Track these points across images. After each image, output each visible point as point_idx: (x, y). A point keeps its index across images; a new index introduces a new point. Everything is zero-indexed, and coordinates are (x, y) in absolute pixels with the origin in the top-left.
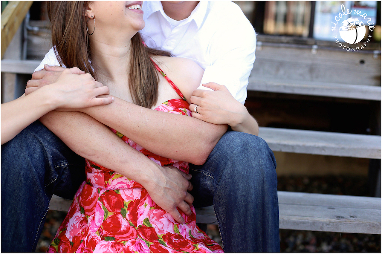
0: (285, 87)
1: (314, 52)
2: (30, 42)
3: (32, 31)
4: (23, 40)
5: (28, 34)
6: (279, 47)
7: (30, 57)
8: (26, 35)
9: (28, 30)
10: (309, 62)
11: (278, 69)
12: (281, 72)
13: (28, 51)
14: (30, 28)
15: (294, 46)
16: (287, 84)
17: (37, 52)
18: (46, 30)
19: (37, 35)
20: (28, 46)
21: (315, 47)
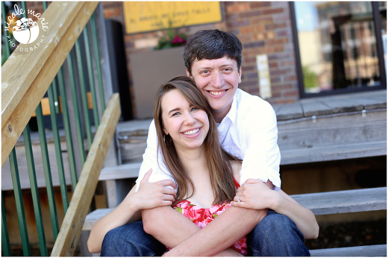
0: (338, 155)
1: (364, 115)
2: (122, 149)
3: (123, 140)
4: (116, 149)
5: (120, 143)
6: (332, 117)
7: (125, 161)
8: (118, 145)
9: (120, 140)
10: (362, 125)
11: (335, 137)
12: (338, 138)
13: (122, 157)
14: (121, 138)
15: (345, 114)
16: (340, 152)
17: (129, 156)
18: (133, 137)
19: (127, 142)
20: (122, 153)
21: (364, 111)
